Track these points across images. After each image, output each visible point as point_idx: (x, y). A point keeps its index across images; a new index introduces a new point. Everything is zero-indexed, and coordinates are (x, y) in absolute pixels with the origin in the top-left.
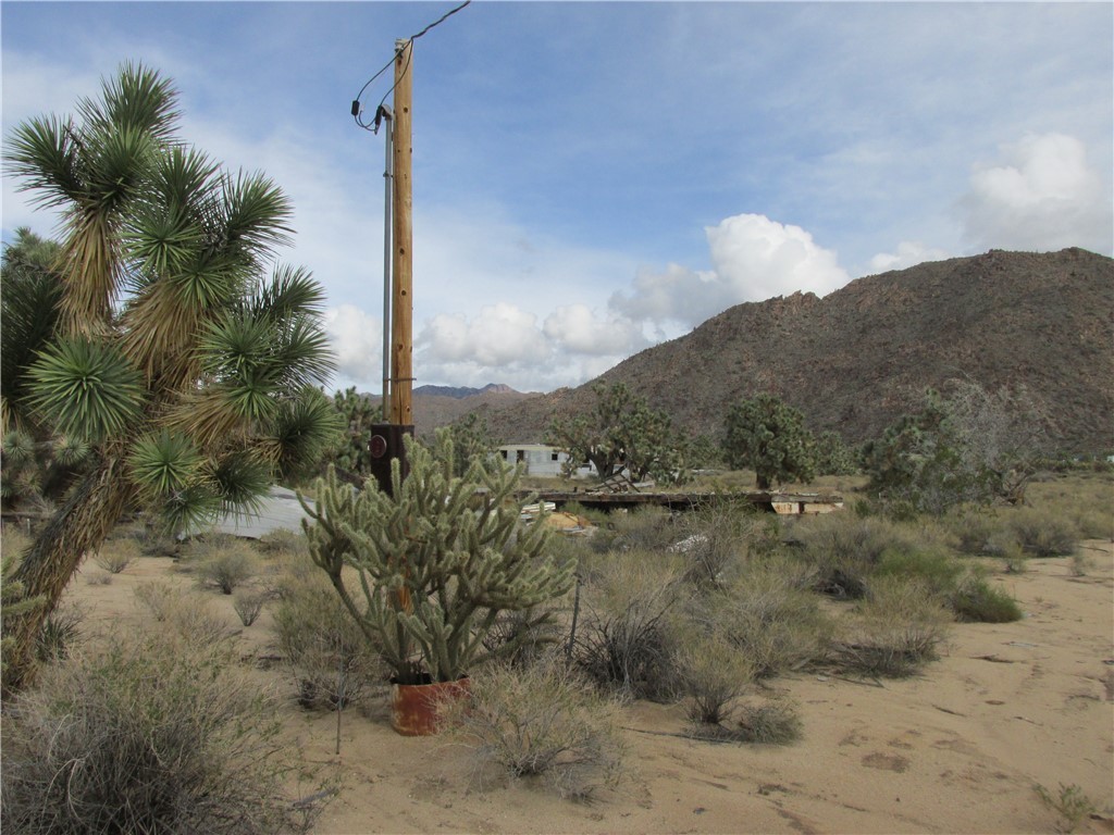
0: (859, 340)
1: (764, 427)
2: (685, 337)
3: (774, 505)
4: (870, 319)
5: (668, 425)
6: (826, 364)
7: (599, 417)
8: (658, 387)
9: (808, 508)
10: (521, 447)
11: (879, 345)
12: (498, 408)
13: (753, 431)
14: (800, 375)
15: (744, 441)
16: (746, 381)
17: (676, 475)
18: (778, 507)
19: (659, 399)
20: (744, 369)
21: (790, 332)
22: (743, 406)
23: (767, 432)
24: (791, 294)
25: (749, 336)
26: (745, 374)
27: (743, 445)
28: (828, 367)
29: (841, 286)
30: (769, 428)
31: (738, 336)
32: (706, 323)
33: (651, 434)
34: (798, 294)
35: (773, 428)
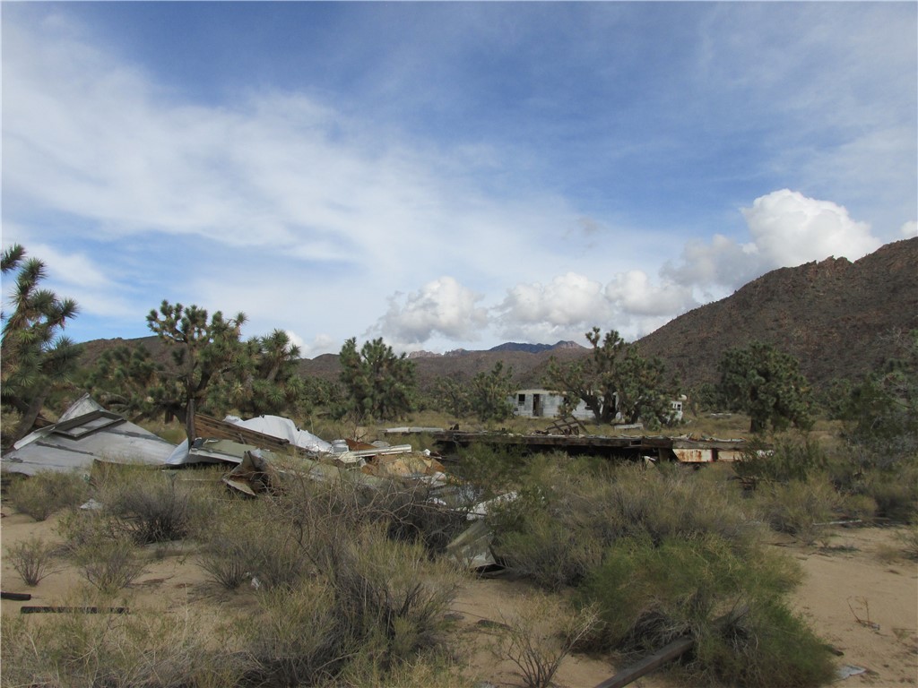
0: (889, 299)
1: (755, 372)
2: (727, 298)
3: (676, 451)
4: (900, 280)
5: (662, 371)
6: (859, 320)
7: (595, 363)
8: (703, 342)
9: (722, 456)
10: (537, 392)
11: (910, 303)
12: (565, 361)
13: (745, 377)
14: (833, 330)
15: (736, 386)
16: (783, 336)
17: (669, 418)
18: (683, 454)
19: (704, 352)
20: (781, 326)
21: (824, 292)
22: (735, 353)
23: (757, 377)
24: (824, 259)
25: (786, 297)
26: (781, 330)
27: (735, 390)
28: (860, 323)
29: (872, 251)
30: (760, 373)
31: (775, 297)
32: (745, 286)
33: (643, 379)
34: (831, 259)
35: (765, 374)
